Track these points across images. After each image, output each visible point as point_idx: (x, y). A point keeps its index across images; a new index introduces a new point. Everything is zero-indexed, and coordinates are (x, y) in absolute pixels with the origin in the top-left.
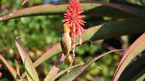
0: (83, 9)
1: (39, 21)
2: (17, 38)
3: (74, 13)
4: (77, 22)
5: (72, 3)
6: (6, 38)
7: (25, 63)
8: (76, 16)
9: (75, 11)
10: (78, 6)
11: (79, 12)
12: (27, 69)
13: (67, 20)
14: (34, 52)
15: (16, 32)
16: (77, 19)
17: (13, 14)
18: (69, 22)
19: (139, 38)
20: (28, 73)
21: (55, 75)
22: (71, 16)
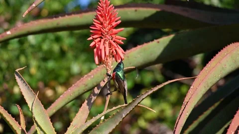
0: (120, 17)
1: (58, 40)
2: (17, 70)
3: (105, 25)
4: (112, 39)
5: (102, 9)
6: (8, 68)
7: (32, 109)
8: (109, 30)
9: (108, 22)
10: (111, 14)
11: (114, 24)
12: (37, 119)
13: (95, 37)
14: (54, 89)
15: (23, 59)
16: (111, 35)
17: (11, 32)
18: (99, 39)
19: (213, 59)
20: (38, 126)
21: (82, 126)
22: (102, 29)
